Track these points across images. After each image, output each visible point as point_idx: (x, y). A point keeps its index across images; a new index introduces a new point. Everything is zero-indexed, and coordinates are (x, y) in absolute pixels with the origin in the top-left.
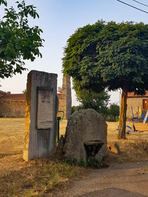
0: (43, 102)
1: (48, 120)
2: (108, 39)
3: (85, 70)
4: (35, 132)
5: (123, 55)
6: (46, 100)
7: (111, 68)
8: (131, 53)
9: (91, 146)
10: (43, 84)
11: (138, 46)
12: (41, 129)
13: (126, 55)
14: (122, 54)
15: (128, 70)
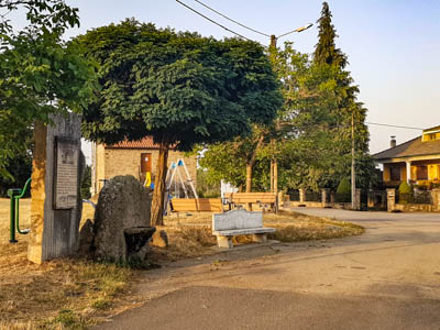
0: (64, 162)
1: (70, 193)
2: (155, 58)
3: (114, 106)
4: (51, 214)
5: (181, 88)
6: (68, 159)
7: (161, 107)
8: (192, 87)
9: (137, 235)
10: (63, 131)
11: (203, 77)
12: (61, 209)
13: (184, 89)
14: (178, 86)
15: (189, 114)
